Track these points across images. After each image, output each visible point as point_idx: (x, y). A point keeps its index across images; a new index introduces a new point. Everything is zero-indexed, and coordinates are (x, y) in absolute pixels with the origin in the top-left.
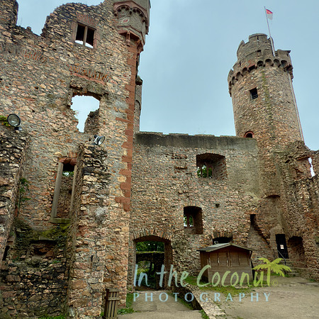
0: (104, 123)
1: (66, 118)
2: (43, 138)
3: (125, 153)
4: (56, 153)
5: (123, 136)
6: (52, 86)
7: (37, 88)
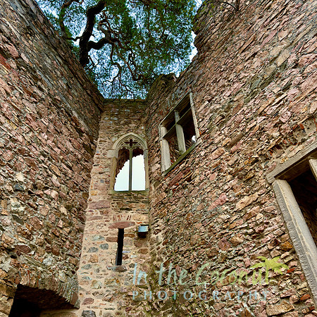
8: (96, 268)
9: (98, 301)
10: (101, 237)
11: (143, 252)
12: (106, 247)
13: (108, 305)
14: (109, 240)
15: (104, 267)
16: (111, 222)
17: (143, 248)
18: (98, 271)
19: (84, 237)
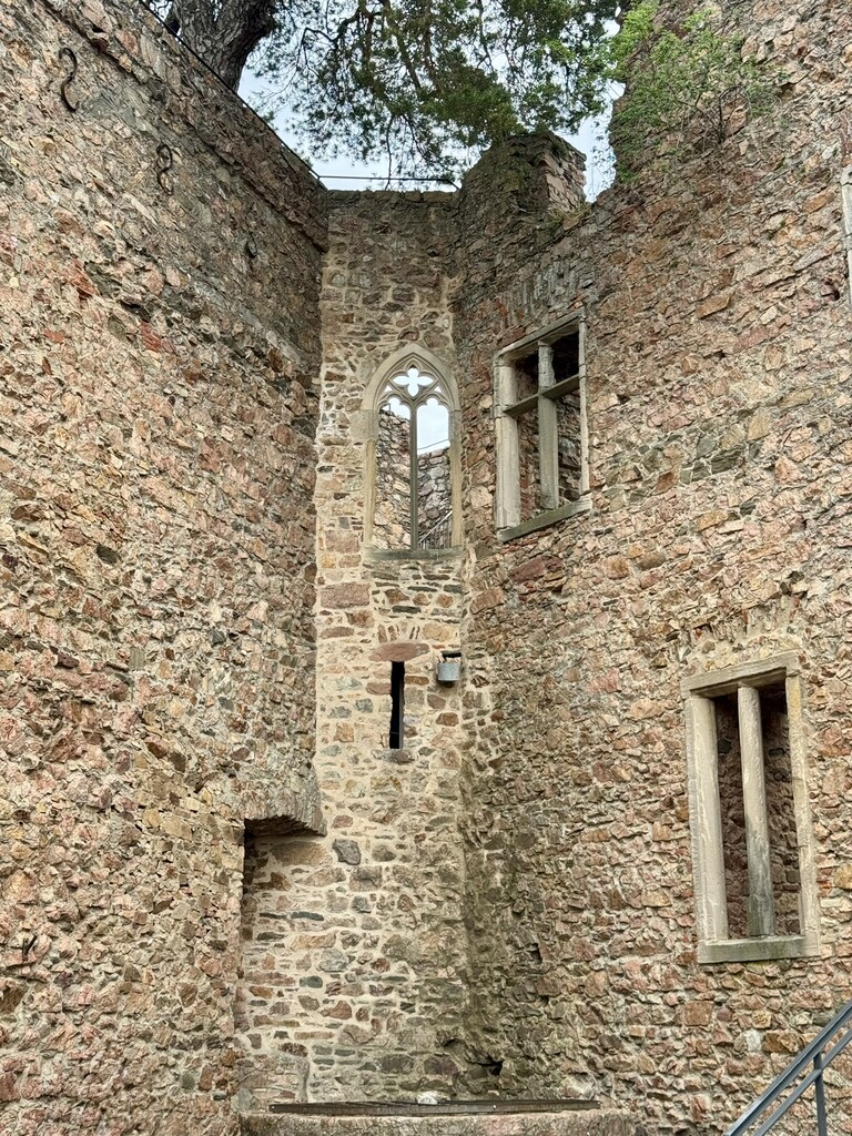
8: (352, 754)
9: (360, 822)
10: (355, 684)
11: (448, 720)
12: (367, 708)
13: (380, 829)
14: (372, 689)
15: (367, 753)
16: (375, 644)
17: (447, 710)
18: (356, 760)
19: (319, 681)
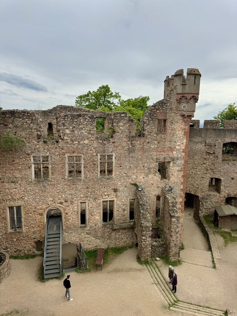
0: (172, 175)
1: (156, 177)
2: (148, 188)
3: (182, 188)
4: (154, 194)
5: (181, 179)
6: (149, 163)
7: (143, 166)
